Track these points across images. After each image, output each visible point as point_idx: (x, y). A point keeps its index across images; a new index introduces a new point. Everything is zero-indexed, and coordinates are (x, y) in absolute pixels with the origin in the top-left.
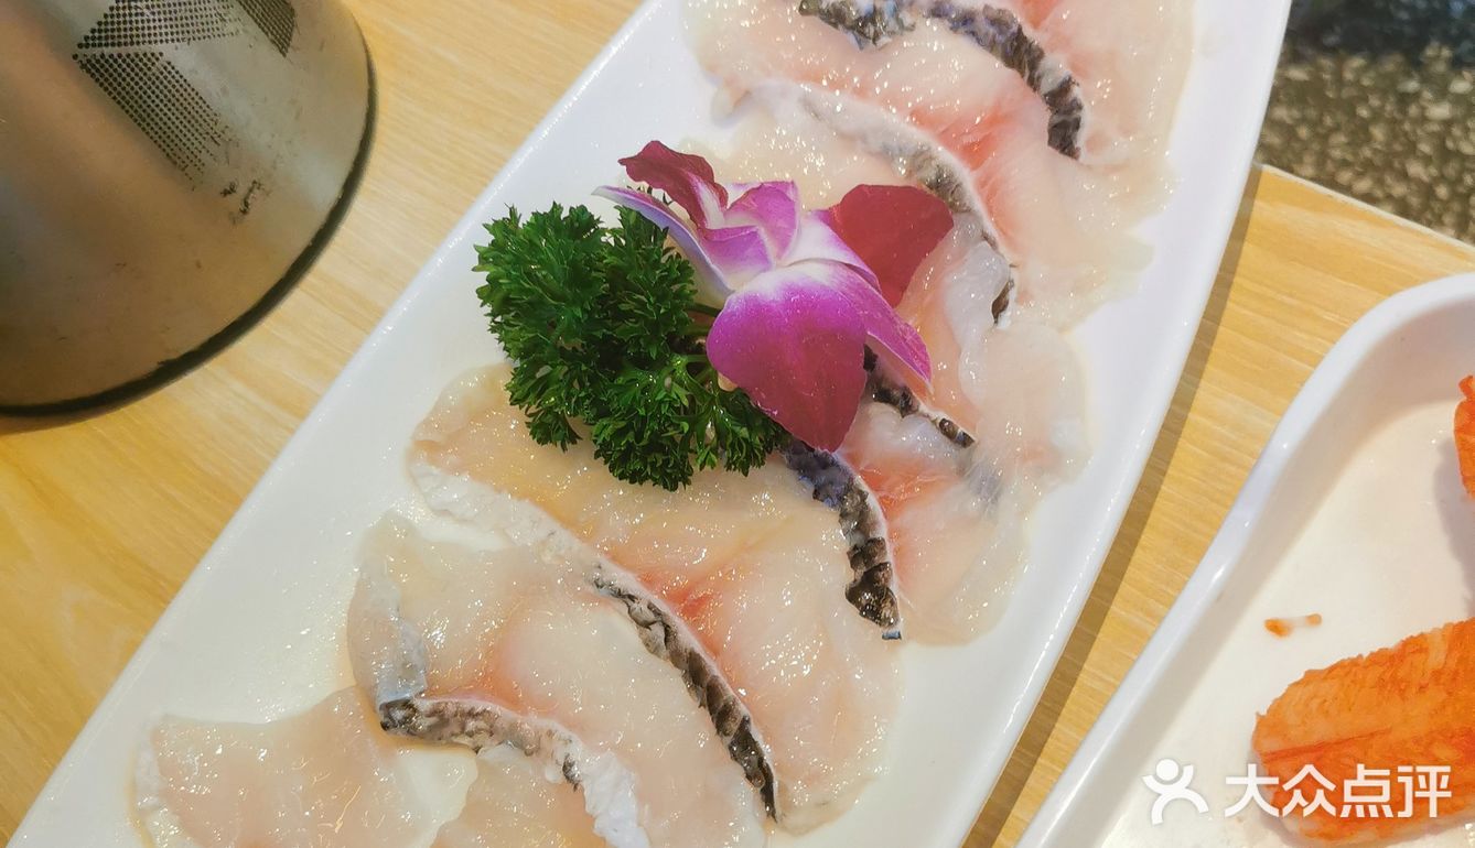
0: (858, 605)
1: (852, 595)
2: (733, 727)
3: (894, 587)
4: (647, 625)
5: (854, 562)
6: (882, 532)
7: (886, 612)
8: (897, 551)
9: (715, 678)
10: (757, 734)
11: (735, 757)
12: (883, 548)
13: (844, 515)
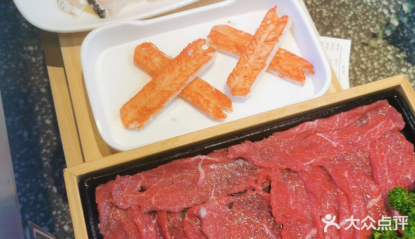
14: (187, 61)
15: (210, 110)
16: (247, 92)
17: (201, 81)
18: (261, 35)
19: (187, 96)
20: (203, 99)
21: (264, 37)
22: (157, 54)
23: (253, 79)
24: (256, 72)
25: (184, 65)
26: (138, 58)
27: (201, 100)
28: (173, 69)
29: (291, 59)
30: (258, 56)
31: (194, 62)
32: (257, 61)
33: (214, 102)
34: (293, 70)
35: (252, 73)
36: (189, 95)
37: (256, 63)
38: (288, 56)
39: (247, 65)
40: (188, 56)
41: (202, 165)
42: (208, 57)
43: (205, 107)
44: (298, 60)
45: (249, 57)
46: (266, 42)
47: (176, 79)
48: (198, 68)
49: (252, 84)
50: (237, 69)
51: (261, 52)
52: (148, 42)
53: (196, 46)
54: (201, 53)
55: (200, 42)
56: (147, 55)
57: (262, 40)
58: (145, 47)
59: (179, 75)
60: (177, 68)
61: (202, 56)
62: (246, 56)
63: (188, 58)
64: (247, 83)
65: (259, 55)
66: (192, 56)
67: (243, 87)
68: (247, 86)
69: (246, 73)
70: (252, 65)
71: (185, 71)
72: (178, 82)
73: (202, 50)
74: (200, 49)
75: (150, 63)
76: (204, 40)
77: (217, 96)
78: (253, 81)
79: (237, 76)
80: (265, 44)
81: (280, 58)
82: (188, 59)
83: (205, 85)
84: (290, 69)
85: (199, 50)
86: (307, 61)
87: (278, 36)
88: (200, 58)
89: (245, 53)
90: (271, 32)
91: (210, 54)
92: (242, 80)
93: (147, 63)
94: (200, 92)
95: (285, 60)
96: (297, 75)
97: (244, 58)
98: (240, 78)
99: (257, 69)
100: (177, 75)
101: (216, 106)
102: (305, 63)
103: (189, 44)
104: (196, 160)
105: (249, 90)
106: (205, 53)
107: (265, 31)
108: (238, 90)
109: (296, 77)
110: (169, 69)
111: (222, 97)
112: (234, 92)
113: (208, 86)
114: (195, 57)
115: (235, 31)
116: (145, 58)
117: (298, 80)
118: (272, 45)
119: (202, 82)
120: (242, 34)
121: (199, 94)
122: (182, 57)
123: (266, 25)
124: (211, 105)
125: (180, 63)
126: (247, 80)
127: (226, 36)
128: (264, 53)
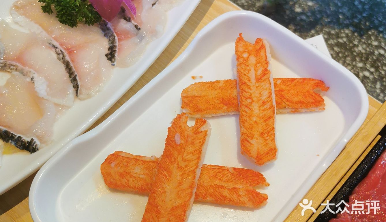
0: (107, 57)
1: (107, 55)
2: (73, 76)
3: (116, 55)
4: (59, 54)
5: (109, 49)
6: (117, 44)
7: (113, 60)
8: (119, 49)
9: (72, 67)
10: (77, 78)
11: (72, 82)
12: (116, 47)
13: (109, 40)
14: (179, 152)
15: (245, 199)
16: (275, 152)
17: (209, 167)
18: (247, 74)
19: (205, 197)
20: (227, 191)
21: (252, 75)
22: (133, 162)
23: (272, 132)
24: (270, 122)
25: (179, 159)
26: (112, 180)
27: (226, 193)
28: (170, 172)
29: (294, 86)
30: (261, 102)
31: (190, 149)
32: (263, 108)
33: (242, 186)
34: (306, 97)
35: (267, 125)
36: (206, 195)
37: (264, 110)
38: (289, 83)
39: (254, 119)
40: (178, 145)
42: (203, 133)
43: (237, 199)
44: (302, 83)
45: (251, 107)
46: (258, 80)
47: (181, 183)
48: (199, 153)
49: (274, 139)
50: (247, 130)
51: (261, 95)
52: (113, 153)
53: (180, 127)
54: (191, 133)
55: (181, 120)
56: (121, 170)
57: (253, 80)
58: (113, 161)
59: (182, 175)
60: (174, 168)
61: (195, 136)
62: (247, 108)
63: (179, 148)
64: (268, 140)
65: (261, 99)
66: (183, 142)
67: (266, 149)
68: (271, 144)
69: (260, 130)
70: (261, 115)
71: (186, 166)
72: (185, 185)
73: (190, 129)
74: (187, 128)
75: (131, 179)
76: (183, 114)
77: (241, 177)
78: (274, 134)
79: (252, 139)
80: (259, 83)
81: (282, 90)
82: (181, 149)
83: (218, 171)
84: (300, 98)
85: (186, 130)
86: (313, 79)
87: (266, 66)
88: (194, 139)
89: (243, 105)
90: (256, 66)
91: (203, 129)
92: (261, 140)
93: (128, 180)
94: (217, 182)
95: (289, 90)
96: (313, 101)
97: (245, 112)
98: (257, 139)
99: (270, 118)
100: (179, 178)
101: (248, 191)
102: (313, 82)
103: (169, 129)
105: (275, 148)
106: (196, 131)
107: (248, 68)
108: (264, 156)
109: (313, 103)
110: (165, 175)
111: (247, 175)
112: (261, 161)
113: (221, 169)
114: (187, 141)
115: (211, 85)
116: (122, 175)
117: (317, 106)
118: (267, 80)
119: (211, 167)
120: (221, 84)
121: (218, 186)
122: (171, 150)
123: (245, 60)
124: (242, 193)
125: (173, 160)
126: (266, 137)
127: (204, 96)
128: (265, 94)
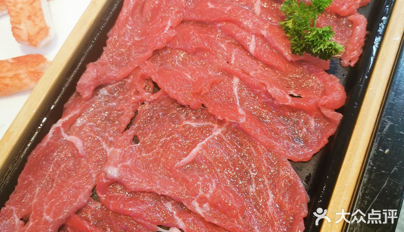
16: (47, 30)
23: (39, 13)
24: (36, 4)
35: (32, 8)
41: (66, 132)
49: (43, 19)
50: (14, 18)
64: (37, 22)
69: (27, 14)
70: (25, 1)
79: (20, 24)
92: (29, 23)
98: (25, 23)
99: (35, 1)
104: (53, 133)
105: (46, 27)
108: (35, 37)
112: (33, 42)
126: (34, 19)
